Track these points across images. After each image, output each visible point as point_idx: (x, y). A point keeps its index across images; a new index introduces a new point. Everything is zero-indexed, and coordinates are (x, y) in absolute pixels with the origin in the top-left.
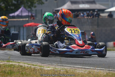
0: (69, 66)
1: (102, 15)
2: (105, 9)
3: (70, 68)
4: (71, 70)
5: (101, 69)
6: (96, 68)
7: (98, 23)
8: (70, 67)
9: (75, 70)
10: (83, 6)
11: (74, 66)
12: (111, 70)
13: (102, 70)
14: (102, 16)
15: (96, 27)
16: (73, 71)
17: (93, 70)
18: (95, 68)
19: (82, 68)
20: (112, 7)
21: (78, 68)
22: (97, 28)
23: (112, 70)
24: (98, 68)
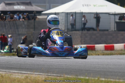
0: (4, 71)
1: (39, 17)
2: (42, 11)
3: (5, 73)
4: (7, 75)
5: (38, 74)
6: (34, 73)
7: (34, 25)
8: (6, 71)
9: (10, 75)
10: (18, 7)
11: (10, 71)
12: (49, 74)
13: (40, 75)
14: (39, 19)
15: (32, 30)
16: (8, 76)
17: (30, 75)
18: (32, 73)
19: (19, 73)
20: (50, 9)
21: (14, 72)
22: (33, 32)
23: (51, 75)
24: (36, 73)
